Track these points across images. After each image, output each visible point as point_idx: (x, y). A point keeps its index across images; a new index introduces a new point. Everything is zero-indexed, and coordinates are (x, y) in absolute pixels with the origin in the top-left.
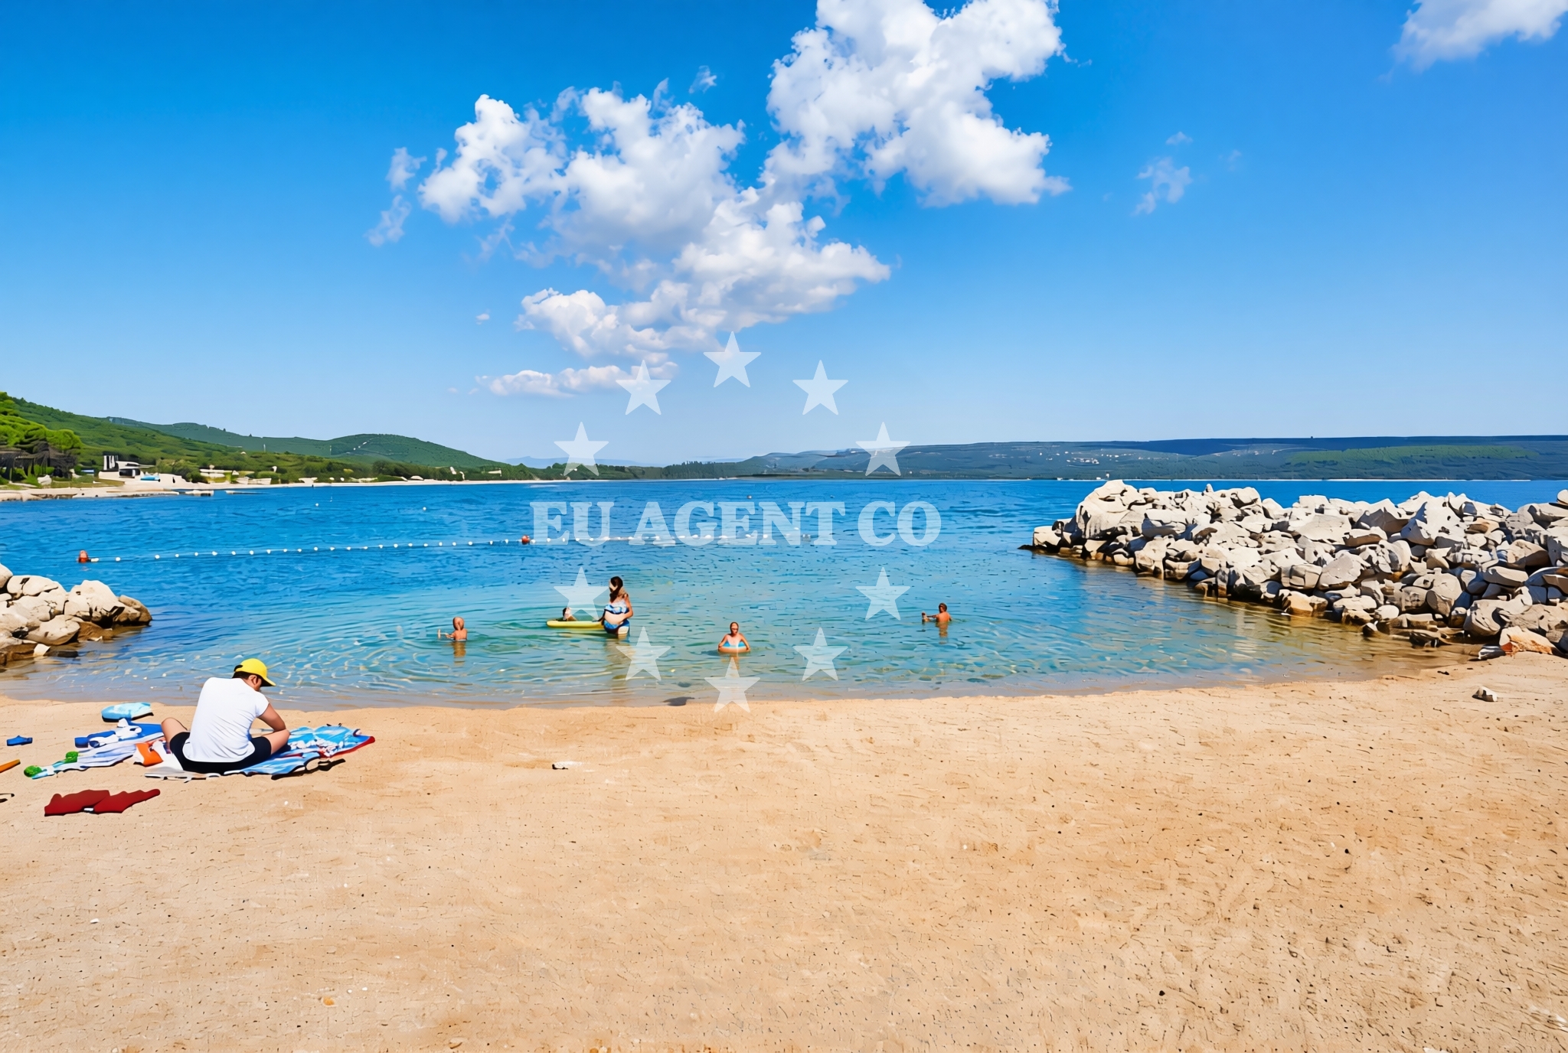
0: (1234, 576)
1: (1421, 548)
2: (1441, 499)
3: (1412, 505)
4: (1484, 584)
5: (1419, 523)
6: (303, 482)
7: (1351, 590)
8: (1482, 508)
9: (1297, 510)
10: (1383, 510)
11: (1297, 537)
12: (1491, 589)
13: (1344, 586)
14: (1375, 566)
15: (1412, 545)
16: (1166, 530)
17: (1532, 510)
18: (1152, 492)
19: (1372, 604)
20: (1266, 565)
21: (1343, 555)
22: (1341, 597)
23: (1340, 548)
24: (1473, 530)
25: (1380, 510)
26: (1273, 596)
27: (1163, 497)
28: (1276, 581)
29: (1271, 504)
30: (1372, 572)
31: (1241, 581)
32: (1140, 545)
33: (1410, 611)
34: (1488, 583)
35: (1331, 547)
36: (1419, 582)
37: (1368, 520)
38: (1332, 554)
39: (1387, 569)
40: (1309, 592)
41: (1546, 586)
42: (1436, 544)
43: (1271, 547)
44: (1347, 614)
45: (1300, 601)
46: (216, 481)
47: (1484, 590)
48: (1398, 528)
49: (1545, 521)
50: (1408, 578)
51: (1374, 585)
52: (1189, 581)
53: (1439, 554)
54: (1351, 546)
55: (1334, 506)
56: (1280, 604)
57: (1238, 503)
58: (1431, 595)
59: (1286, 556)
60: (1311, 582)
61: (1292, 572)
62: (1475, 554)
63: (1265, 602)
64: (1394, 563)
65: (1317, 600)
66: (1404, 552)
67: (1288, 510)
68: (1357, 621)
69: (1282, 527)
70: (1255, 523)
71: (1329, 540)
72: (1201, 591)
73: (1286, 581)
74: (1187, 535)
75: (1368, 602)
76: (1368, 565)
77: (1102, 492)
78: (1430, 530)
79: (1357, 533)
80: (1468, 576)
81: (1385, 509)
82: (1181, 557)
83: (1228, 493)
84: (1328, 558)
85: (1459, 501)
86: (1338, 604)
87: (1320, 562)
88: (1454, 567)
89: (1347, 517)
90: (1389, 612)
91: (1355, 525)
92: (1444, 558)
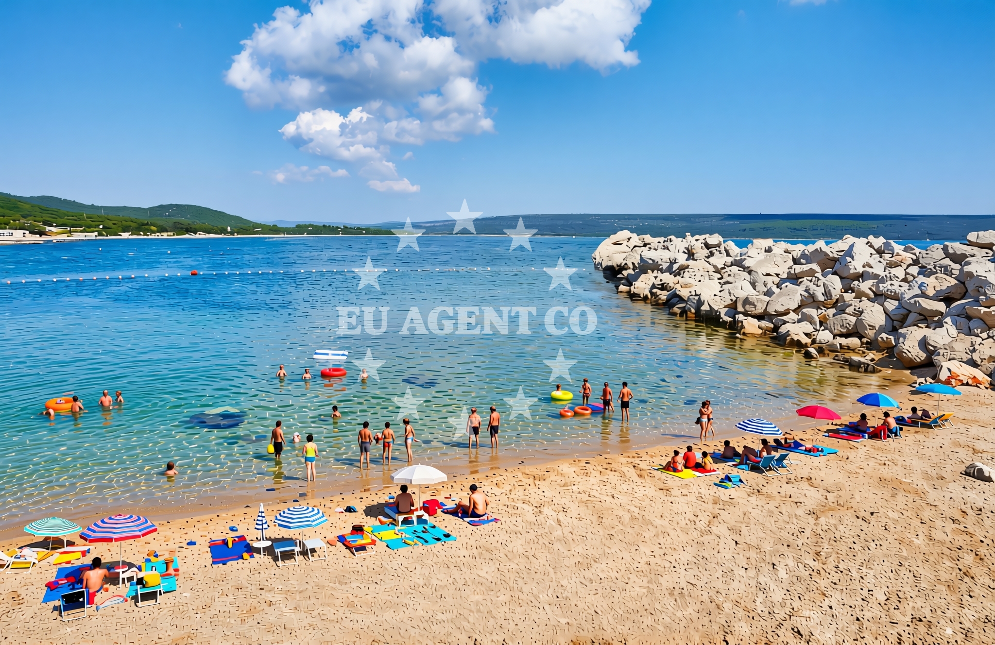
0: (700, 303)
1: (849, 281)
2: (864, 240)
3: (842, 245)
4: (908, 312)
5: (849, 259)
6: (121, 235)
7: (793, 316)
8: (898, 248)
9: (752, 251)
10: (819, 250)
11: (750, 273)
12: (912, 317)
13: (786, 313)
14: (812, 296)
15: (841, 278)
16: (655, 267)
17: (945, 249)
18: (648, 238)
19: (809, 328)
20: (725, 294)
21: (786, 286)
22: (785, 322)
23: (784, 280)
24: (891, 265)
25: (817, 249)
26: (730, 319)
27: (654, 241)
28: (733, 307)
29: (731, 245)
30: (810, 300)
31: (705, 307)
32: (636, 277)
33: (841, 335)
34: (910, 312)
35: (777, 280)
36: (850, 310)
37: (808, 258)
38: (778, 286)
39: (821, 298)
40: (759, 317)
41: (969, 318)
42: (861, 277)
43: (730, 279)
44: (790, 337)
45: (751, 325)
46: (56, 235)
47: (905, 317)
48: (832, 264)
49: (959, 259)
50: (840, 306)
51: (812, 312)
52: (668, 305)
53: (865, 286)
54: (794, 279)
55: (780, 247)
56: (734, 327)
57: (707, 246)
58: (859, 322)
59: (742, 288)
60: (760, 310)
61: (746, 301)
62: (896, 286)
63: (723, 325)
64: (827, 294)
65: (765, 324)
66: (835, 284)
67: (744, 250)
68: (798, 344)
69: (738, 263)
70: (719, 260)
71: (776, 274)
72: (675, 314)
73: (740, 308)
74: (669, 270)
75: (808, 327)
76: (806, 294)
77: (614, 238)
78: (856, 266)
79: (798, 269)
80: (891, 305)
81: (820, 248)
82: (663, 287)
83: (701, 237)
84: (775, 289)
85: (879, 242)
86: (783, 329)
87: (769, 293)
88: (879, 297)
89: (790, 256)
90: (825, 336)
91: (796, 261)
92: (870, 289)
